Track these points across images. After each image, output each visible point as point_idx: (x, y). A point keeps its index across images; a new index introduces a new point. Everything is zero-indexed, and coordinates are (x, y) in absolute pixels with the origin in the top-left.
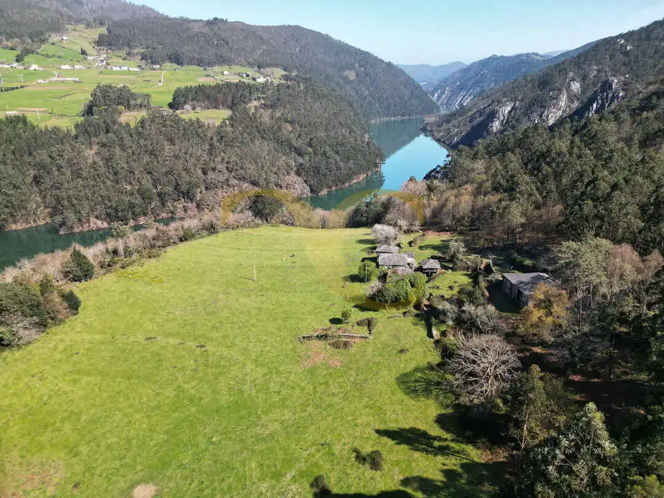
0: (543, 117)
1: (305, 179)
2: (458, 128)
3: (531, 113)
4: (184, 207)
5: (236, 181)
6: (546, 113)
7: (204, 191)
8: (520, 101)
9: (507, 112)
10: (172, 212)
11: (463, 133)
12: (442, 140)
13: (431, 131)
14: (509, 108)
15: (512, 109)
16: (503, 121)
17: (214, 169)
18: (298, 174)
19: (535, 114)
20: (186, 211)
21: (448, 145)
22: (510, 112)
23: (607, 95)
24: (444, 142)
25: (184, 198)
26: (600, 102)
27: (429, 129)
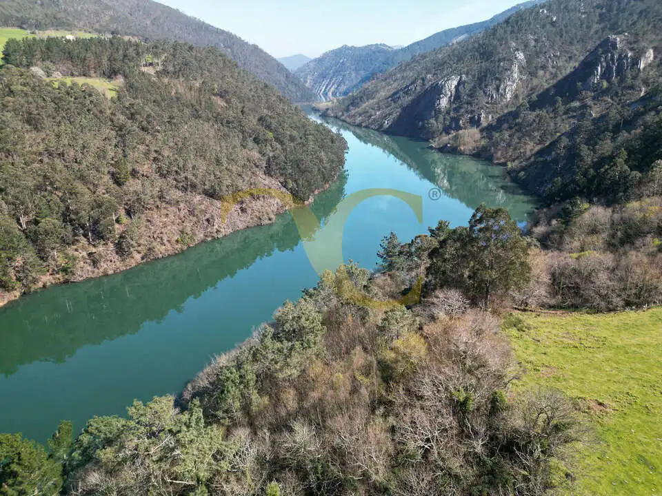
0: (500, 91)
1: (282, 180)
2: (379, 110)
3: (486, 86)
4: (90, 254)
5: (179, 193)
6: (502, 86)
7: (125, 219)
8: (467, 74)
9: (453, 86)
10: (65, 270)
11: (395, 115)
12: (364, 125)
13: (336, 117)
14: (455, 83)
15: (459, 83)
16: (450, 97)
17: (134, 173)
18: (268, 172)
19: (490, 88)
20: (95, 263)
21: (377, 130)
22: (457, 87)
23: (613, 56)
24: (366, 127)
25: (85, 236)
26: (604, 64)
27: (332, 115)
